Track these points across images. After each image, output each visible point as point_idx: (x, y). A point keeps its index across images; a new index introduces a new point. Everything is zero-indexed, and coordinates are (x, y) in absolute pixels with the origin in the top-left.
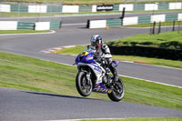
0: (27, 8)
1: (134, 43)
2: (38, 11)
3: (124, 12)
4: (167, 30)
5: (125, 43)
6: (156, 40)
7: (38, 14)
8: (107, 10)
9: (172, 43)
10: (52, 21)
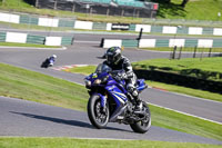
0: (37, 20)
1: (153, 67)
2: (49, 25)
3: (141, 33)
4: (187, 56)
5: (143, 66)
6: (176, 66)
7: (50, 28)
8: (122, 29)
9: (193, 71)
10: (64, 36)
